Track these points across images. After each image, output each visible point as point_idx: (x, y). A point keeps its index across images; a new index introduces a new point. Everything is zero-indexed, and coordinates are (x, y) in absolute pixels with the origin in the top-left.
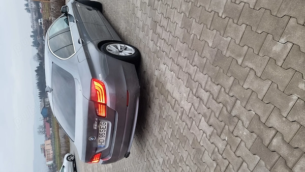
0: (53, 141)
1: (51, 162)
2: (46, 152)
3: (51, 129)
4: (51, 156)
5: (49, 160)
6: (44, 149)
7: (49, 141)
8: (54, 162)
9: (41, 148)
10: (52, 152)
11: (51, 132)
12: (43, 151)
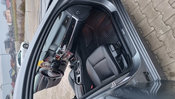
0: (11, 12)
1: (10, 24)
2: (7, 17)
3: (10, 3)
4: (10, 20)
5: (8, 22)
6: (6, 15)
7: (9, 11)
8: (13, 25)
9: (4, 14)
10: (11, 18)
11: (10, 5)
12: (5, 15)
